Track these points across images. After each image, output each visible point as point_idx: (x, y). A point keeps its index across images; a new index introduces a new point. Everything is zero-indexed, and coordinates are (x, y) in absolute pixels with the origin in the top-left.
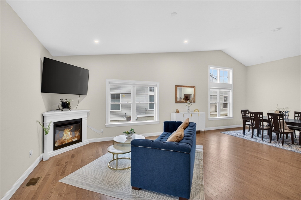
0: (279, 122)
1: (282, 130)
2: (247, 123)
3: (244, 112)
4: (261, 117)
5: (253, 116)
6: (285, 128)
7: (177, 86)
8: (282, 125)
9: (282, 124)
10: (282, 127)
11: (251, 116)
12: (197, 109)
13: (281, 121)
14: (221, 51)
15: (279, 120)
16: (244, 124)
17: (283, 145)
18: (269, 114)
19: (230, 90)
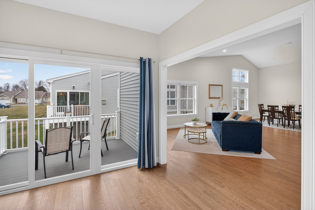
0: (291, 113)
1: (293, 118)
2: (264, 115)
3: (261, 106)
4: (277, 109)
5: (270, 109)
6: (295, 117)
7: (210, 85)
8: (293, 115)
9: (293, 113)
10: (293, 116)
11: (268, 109)
12: (225, 104)
13: (293, 111)
14: (241, 56)
15: (291, 111)
16: (262, 116)
17: (294, 129)
18: (283, 107)
19: (247, 88)
